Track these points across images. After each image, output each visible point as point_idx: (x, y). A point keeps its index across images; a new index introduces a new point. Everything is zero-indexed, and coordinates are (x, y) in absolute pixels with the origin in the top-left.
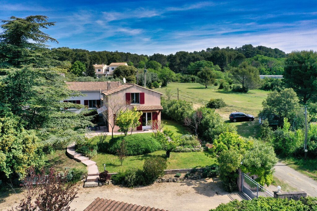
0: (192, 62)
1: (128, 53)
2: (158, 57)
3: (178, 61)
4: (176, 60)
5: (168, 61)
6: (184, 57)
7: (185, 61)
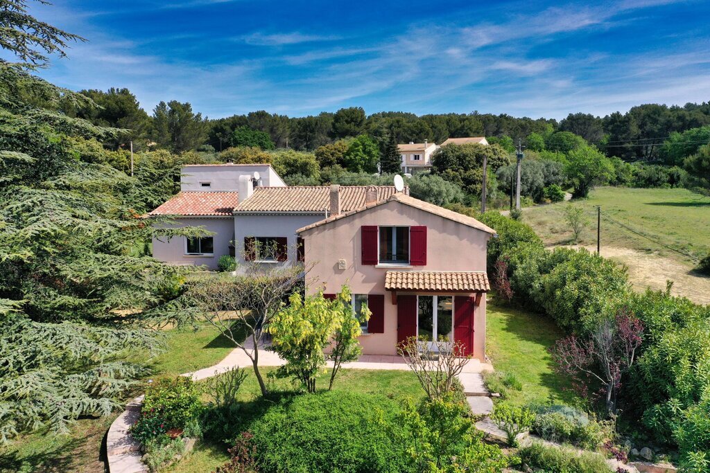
0: (676, 132)
1: (501, 116)
2: (580, 121)
3: (634, 129)
4: (628, 129)
5: (606, 130)
6: (652, 118)
7: (656, 128)
